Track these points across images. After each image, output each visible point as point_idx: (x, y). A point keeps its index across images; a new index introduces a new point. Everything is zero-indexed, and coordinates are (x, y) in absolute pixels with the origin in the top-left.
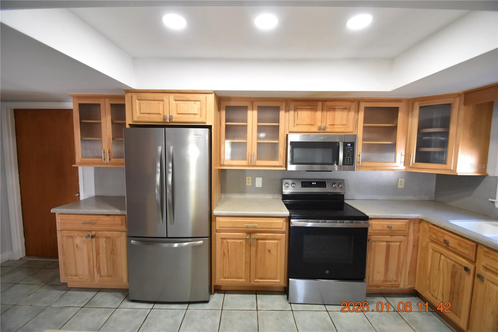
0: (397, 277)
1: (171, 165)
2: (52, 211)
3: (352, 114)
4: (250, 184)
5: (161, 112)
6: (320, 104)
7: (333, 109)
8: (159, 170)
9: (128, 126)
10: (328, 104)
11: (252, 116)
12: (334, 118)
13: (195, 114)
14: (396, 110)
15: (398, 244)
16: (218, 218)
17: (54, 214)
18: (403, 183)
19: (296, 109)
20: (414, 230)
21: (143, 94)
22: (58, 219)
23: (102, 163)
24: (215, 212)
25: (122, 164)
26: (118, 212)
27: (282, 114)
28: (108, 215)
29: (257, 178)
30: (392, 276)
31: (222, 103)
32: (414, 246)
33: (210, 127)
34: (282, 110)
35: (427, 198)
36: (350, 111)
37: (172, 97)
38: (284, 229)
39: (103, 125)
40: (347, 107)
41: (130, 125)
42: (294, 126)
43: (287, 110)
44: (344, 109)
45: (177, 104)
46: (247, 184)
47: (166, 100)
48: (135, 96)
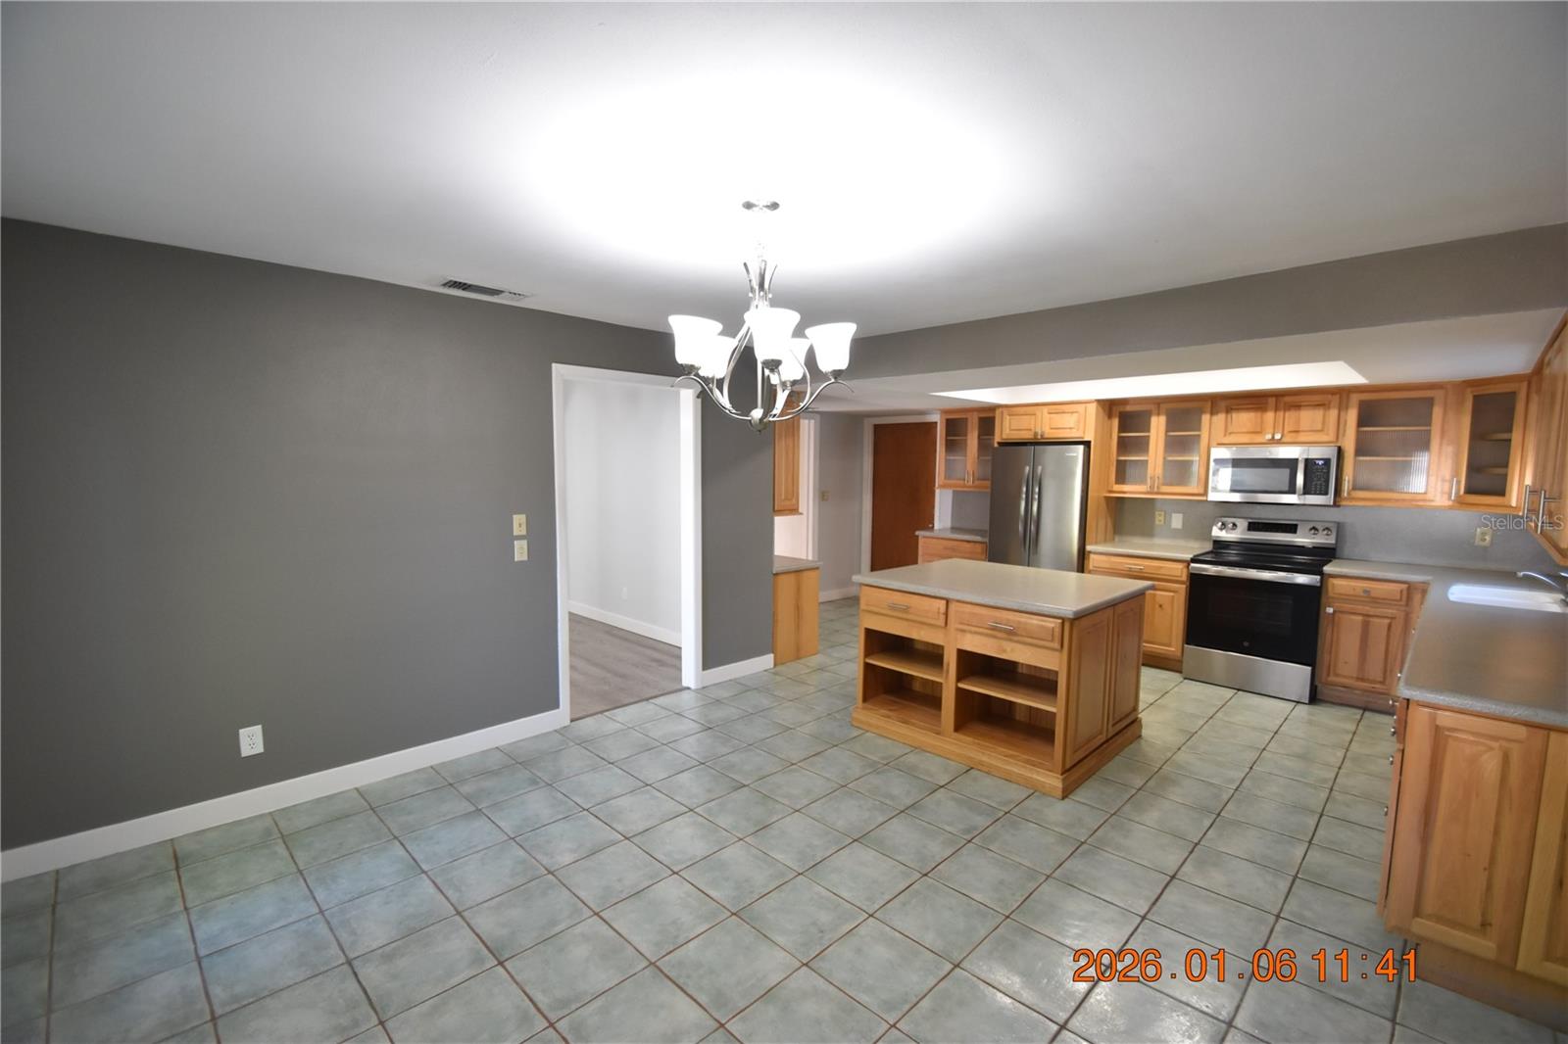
0: (1385, 678)
1: (1037, 490)
2: (917, 533)
3: (1333, 413)
4: (1162, 522)
5: (1032, 427)
6: (1272, 401)
7: (1298, 407)
8: (1024, 496)
9: (996, 445)
10: (1287, 399)
11: (1158, 424)
12: (1298, 421)
13: (1071, 428)
14: (1429, 402)
15: (1387, 621)
16: (1092, 556)
17: (918, 536)
19: (1229, 410)
21: (1014, 409)
22: (921, 542)
23: (965, 486)
24: (1089, 548)
25: (986, 487)
26: (978, 538)
27: (1206, 418)
28: (968, 542)
29: (1174, 515)
30: (1375, 670)
31: (1114, 408)
33: (1087, 444)
34: (1205, 412)
36: (1329, 408)
37: (1045, 409)
38: (1184, 578)
39: (969, 442)
40: (1326, 402)
41: (999, 443)
42: (1225, 435)
43: (1213, 413)
44: (1318, 405)
45: (1050, 419)
46: (1157, 522)
47: (1039, 414)
48: (1005, 411)
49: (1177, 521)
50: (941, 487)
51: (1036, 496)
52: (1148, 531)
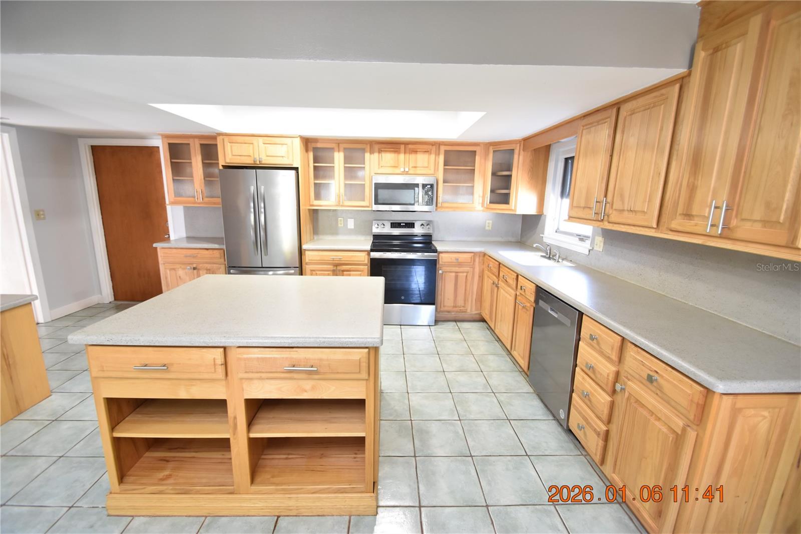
0: (465, 303)
1: (262, 205)
2: (155, 245)
3: (433, 156)
4: (343, 225)
5: (251, 154)
6: (402, 147)
7: (415, 152)
8: (252, 210)
9: (221, 168)
10: (410, 146)
11: (339, 158)
12: (416, 161)
13: (282, 157)
14: (474, 153)
15: (465, 274)
16: (307, 252)
17: (156, 248)
18: (491, 225)
19: (380, 151)
20: (479, 262)
21: (234, 137)
22: (160, 254)
23: (195, 203)
24: (304, 247)
25: (218, 204)
26: (216, 246)
27: (367, 155)
28: (207, 249)
29: (348, 220)
30: (460, 302)
31: (309, 144)
32: (479, 277)
33: (296, 169)
34: (367, 152)
35: (513, 240)
36: (431, 153)
37: (261, 139)
38: (366, 262)
39: (194, 164)
40: (429, 150)
41: (222, 166)
42: (379, 168)
43: (372, 152)
44: (426, 152)
45: (265, 147)
46: (339, 225)
47: (256, 144)
48: (226, 139)
49: (351, 224)
50: (172, 203)
51: (263, 210)
52: (334, 231)
